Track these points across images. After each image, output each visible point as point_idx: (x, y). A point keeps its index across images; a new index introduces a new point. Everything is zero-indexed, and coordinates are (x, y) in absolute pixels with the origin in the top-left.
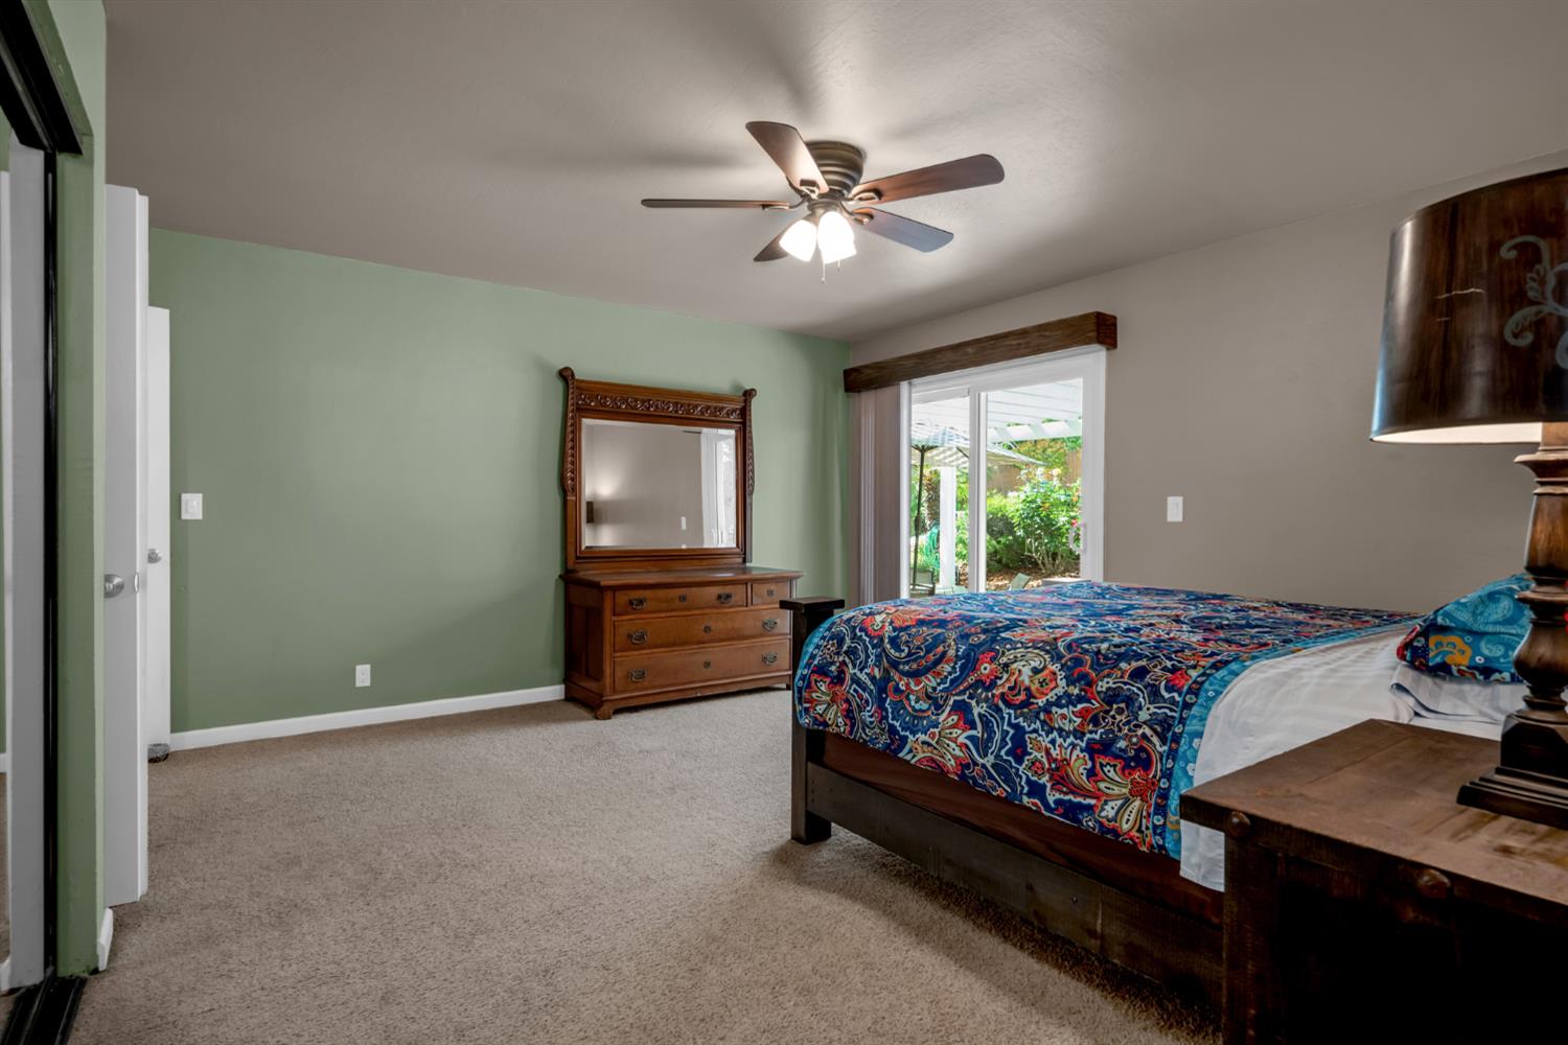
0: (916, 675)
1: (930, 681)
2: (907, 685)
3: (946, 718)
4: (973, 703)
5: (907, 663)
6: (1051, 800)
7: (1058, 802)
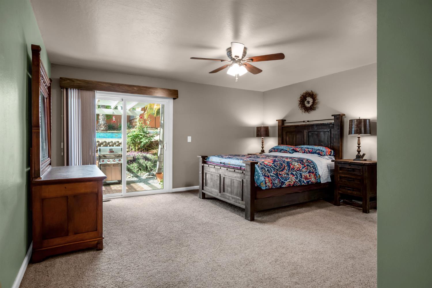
0: (282, 171)
1: (285, 171)
2: (282, 173)
3: (290, 176)
4: (293, 172)
5: (279, 169)
6: (305, 182)
7: (306, 182)
